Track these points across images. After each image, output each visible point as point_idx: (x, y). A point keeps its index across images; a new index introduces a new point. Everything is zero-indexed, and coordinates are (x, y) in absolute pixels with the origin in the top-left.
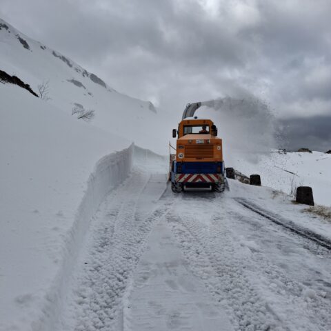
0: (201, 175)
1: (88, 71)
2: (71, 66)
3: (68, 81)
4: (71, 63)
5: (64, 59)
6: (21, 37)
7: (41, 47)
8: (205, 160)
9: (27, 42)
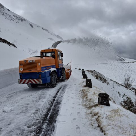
0: (31, 80)
1: (56, 34)
2: (49, 33)
3: (48, 39)
4: (49, 32)
5: (46, 30)
6: (30, 23)
7: (38, 26)
8: (33, 71)
9: (33, 25)
